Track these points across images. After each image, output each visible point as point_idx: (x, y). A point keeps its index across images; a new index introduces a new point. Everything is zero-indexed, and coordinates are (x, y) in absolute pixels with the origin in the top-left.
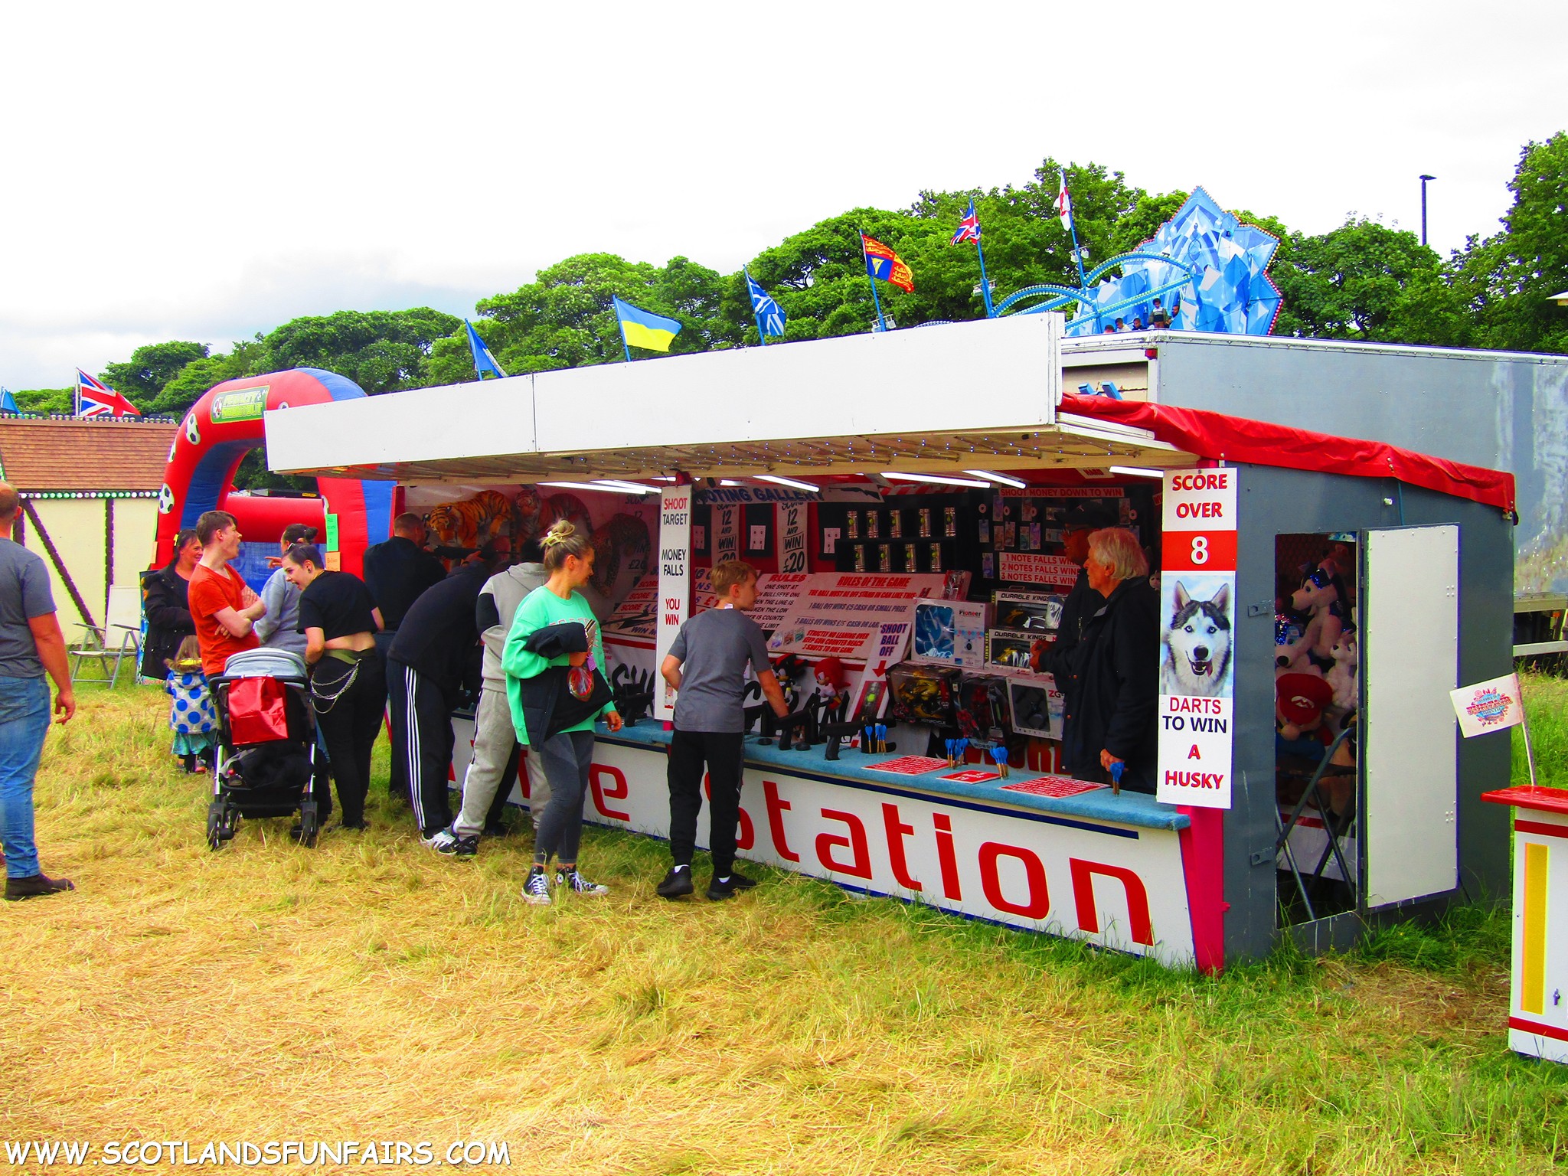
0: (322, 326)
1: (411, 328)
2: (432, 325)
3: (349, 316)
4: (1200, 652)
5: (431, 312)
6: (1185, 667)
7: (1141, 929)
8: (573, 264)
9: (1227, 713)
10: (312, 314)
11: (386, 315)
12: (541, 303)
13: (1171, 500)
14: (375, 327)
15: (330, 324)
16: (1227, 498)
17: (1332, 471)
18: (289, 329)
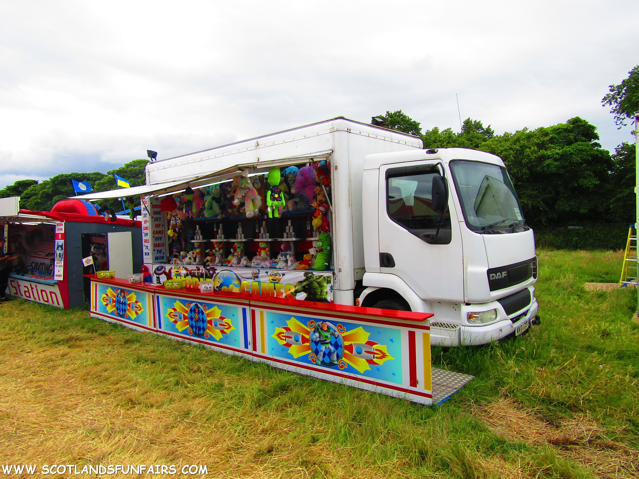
0: (67, 177)
1: (93, 177)
2: (99, 177)
3: (75, 174)
4: (60, 254)
5: (99, 173)
6: (58, 256)
7: (58, 304)
8: (134, 162)
9: (63, 265)
10: (65, 173)
11: (86, 174)
12: (126, 172)
13: (57, 228)
14: (82, 177)
15: (69, 176)
16: (63, 227)
17: (97, 222)
18: (57, 177)
